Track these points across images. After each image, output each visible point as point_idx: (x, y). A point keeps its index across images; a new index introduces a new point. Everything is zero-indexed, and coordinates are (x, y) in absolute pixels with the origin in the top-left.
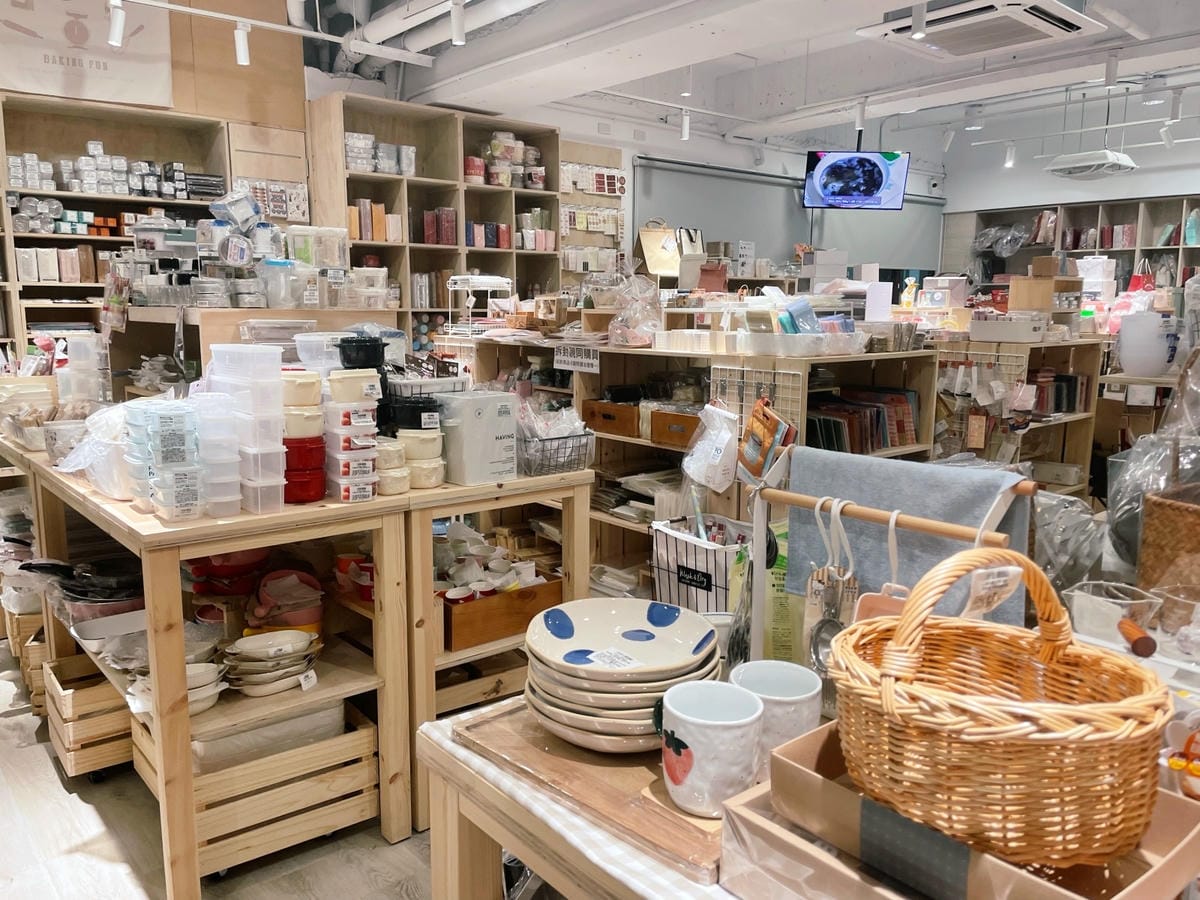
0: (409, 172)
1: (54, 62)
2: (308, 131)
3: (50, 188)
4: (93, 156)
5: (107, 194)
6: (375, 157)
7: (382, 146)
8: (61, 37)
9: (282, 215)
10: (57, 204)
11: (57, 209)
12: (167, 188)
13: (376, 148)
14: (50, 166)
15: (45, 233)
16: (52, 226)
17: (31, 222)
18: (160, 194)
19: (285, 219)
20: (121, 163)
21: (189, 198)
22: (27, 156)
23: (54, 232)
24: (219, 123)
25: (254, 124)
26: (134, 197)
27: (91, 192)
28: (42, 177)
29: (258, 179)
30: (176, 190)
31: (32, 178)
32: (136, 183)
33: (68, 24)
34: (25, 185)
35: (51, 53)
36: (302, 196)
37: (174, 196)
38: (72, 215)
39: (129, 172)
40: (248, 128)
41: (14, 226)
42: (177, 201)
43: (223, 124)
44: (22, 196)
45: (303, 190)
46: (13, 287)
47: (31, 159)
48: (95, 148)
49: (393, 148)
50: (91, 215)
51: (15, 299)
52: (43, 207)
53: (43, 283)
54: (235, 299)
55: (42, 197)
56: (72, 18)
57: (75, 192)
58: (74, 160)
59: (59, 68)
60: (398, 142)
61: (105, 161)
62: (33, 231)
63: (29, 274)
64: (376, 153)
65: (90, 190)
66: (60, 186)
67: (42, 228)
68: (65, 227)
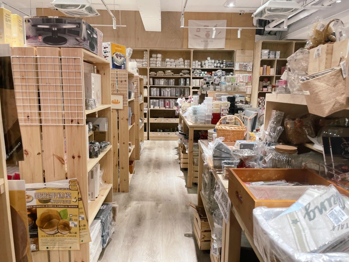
0: (278, 57)
1: (203, 42)
2: (254, 50)
3: (199, 67)
4: (208, 60)
5: (210, 68)
6: (269, 55)
7: (271, 52)
8: (205, 37)
9: (246, 70)
10: (200, 70)
11: (200, 71)
12: (222, 66)
13: (269, 52)
14: (200, 63)
15: (198, 76)
16: (199, 75)
17: (195, 74)
18: (220, 67)
19: (246, 71)
20: (213, 61)
21: (226, 67)
22: (196, 61)
23: (199, 76)
24: (234, 50)
25: (242, 50)
26: (215, 68)
27: (207, 68)
28: (198, 65)
29: (241, 62)
30: (223, 66)
31: (197, 66)
32: (215, 65)
33: (206, 33)
34: (195, 67)
35: (202, 40)
36: (251, 65)
37: (223, 67)
38: (203, 72)
39: (215, 63)
40: (240, 51)
41: (193, 75)
42: (223, 68)
43: (235, 51)
44: (195, 69)
45: (251, 64)
46: (191, 87)
47: (197, 61)
48: (209, 58)
49: (274, 52)
50: (206, 72)
51: (191, 89)
52: (198, 71)
53: (196, 86)
54: (215, 89)
55: (198, 69)
56: (207, 32)
57: (204, 68)
58: (205, 61)
59: (204, 43)
60: (275, 51)
61: (210, 61)
62: (196, 76)
63: (194, 84)
64: (269, 54)
65: (206, 67)
66: (202, 67)
67: (197, 75)
68: (201, 75)
